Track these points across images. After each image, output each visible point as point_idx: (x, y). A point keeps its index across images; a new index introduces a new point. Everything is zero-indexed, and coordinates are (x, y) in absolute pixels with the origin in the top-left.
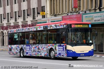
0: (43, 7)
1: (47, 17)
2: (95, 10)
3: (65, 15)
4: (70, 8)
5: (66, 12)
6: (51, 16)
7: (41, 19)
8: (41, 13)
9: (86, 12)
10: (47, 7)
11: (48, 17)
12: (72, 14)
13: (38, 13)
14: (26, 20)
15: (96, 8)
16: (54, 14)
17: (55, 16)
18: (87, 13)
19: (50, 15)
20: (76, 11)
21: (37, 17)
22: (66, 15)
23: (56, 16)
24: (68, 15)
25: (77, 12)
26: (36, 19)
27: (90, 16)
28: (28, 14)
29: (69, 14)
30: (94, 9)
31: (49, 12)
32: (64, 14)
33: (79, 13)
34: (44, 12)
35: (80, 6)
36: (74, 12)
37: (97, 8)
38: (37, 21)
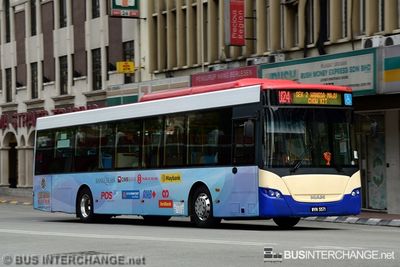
0: (128, 45)
1: (140, 81)
2: (305, 51)
3: (203, 70)
4: (221, 48)
5: (206, 61)
6: (154, 77)
7: (118, 88)
8: (120, 65)
9: (272, 59)
10: (140, 45)
11: (144, 79)
12: (226, 66)
13: (111, 67)
14: (69, 92)
15: (309, 46)
16: (166, 68)
17: (169, 74)
18: (277, 61)
19: (152, 73)
20: (240, 58)
21: (108, 79)
22: (207, 70)
23: (171, 77)
24: (211, 69)
25: (244, 60)
26: (104, 88)
27: (286, 73)
28: (76, 69)
29: (217, 68)
30: (301, 50)
31: (147, 64)
32: (200, 66)
33: (250, 63)
34: (130, 63)
35: (253, 39)
36: (234, 61)
37: (312, 45)
38: (104, 94)
